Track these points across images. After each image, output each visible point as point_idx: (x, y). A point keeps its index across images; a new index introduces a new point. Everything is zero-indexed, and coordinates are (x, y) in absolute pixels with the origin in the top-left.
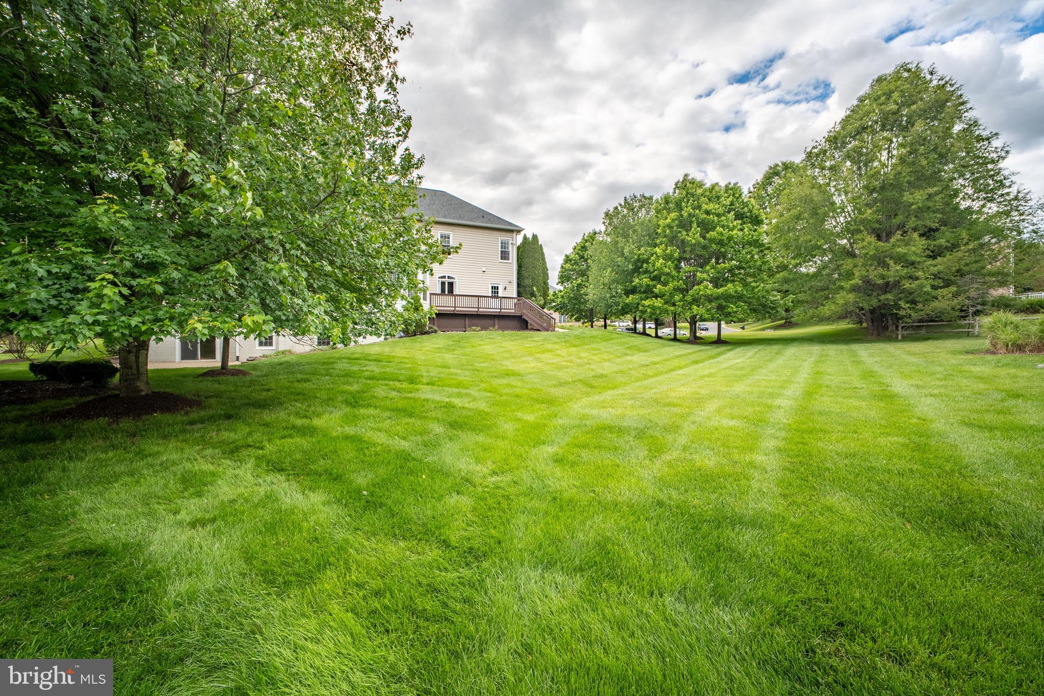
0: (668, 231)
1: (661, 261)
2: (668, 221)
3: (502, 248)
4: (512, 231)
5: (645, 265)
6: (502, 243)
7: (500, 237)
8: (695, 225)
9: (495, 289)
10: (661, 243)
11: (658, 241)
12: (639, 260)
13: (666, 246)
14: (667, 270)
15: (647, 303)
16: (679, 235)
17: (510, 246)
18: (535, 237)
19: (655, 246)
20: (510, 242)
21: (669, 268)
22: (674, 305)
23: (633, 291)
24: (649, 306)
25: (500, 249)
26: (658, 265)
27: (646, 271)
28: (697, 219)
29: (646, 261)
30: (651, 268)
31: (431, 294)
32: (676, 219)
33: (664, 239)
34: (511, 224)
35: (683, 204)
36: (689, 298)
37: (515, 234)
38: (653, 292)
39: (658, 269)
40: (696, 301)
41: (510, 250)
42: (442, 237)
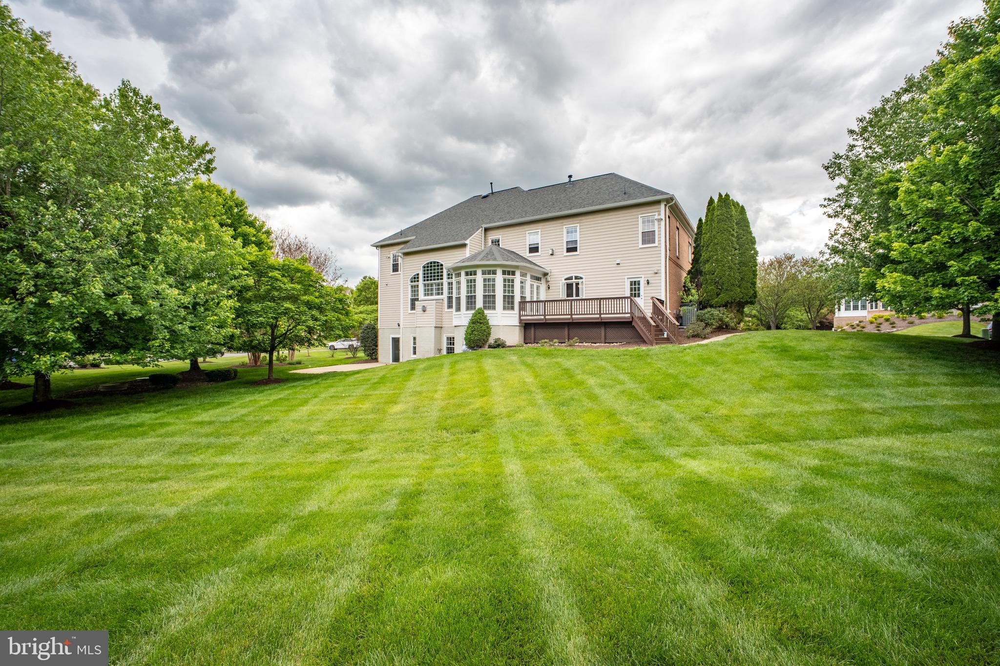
3: (643, 228)
4: (658, 202)
6: (643, 222)
7: (642, 215)
9: (636, 285)
17: (656, 223)
20: (656, 217)
25: (641, 231)
31: (521, 302)
37: (663, 205)
41: (656, 229)
42: (568, 233)
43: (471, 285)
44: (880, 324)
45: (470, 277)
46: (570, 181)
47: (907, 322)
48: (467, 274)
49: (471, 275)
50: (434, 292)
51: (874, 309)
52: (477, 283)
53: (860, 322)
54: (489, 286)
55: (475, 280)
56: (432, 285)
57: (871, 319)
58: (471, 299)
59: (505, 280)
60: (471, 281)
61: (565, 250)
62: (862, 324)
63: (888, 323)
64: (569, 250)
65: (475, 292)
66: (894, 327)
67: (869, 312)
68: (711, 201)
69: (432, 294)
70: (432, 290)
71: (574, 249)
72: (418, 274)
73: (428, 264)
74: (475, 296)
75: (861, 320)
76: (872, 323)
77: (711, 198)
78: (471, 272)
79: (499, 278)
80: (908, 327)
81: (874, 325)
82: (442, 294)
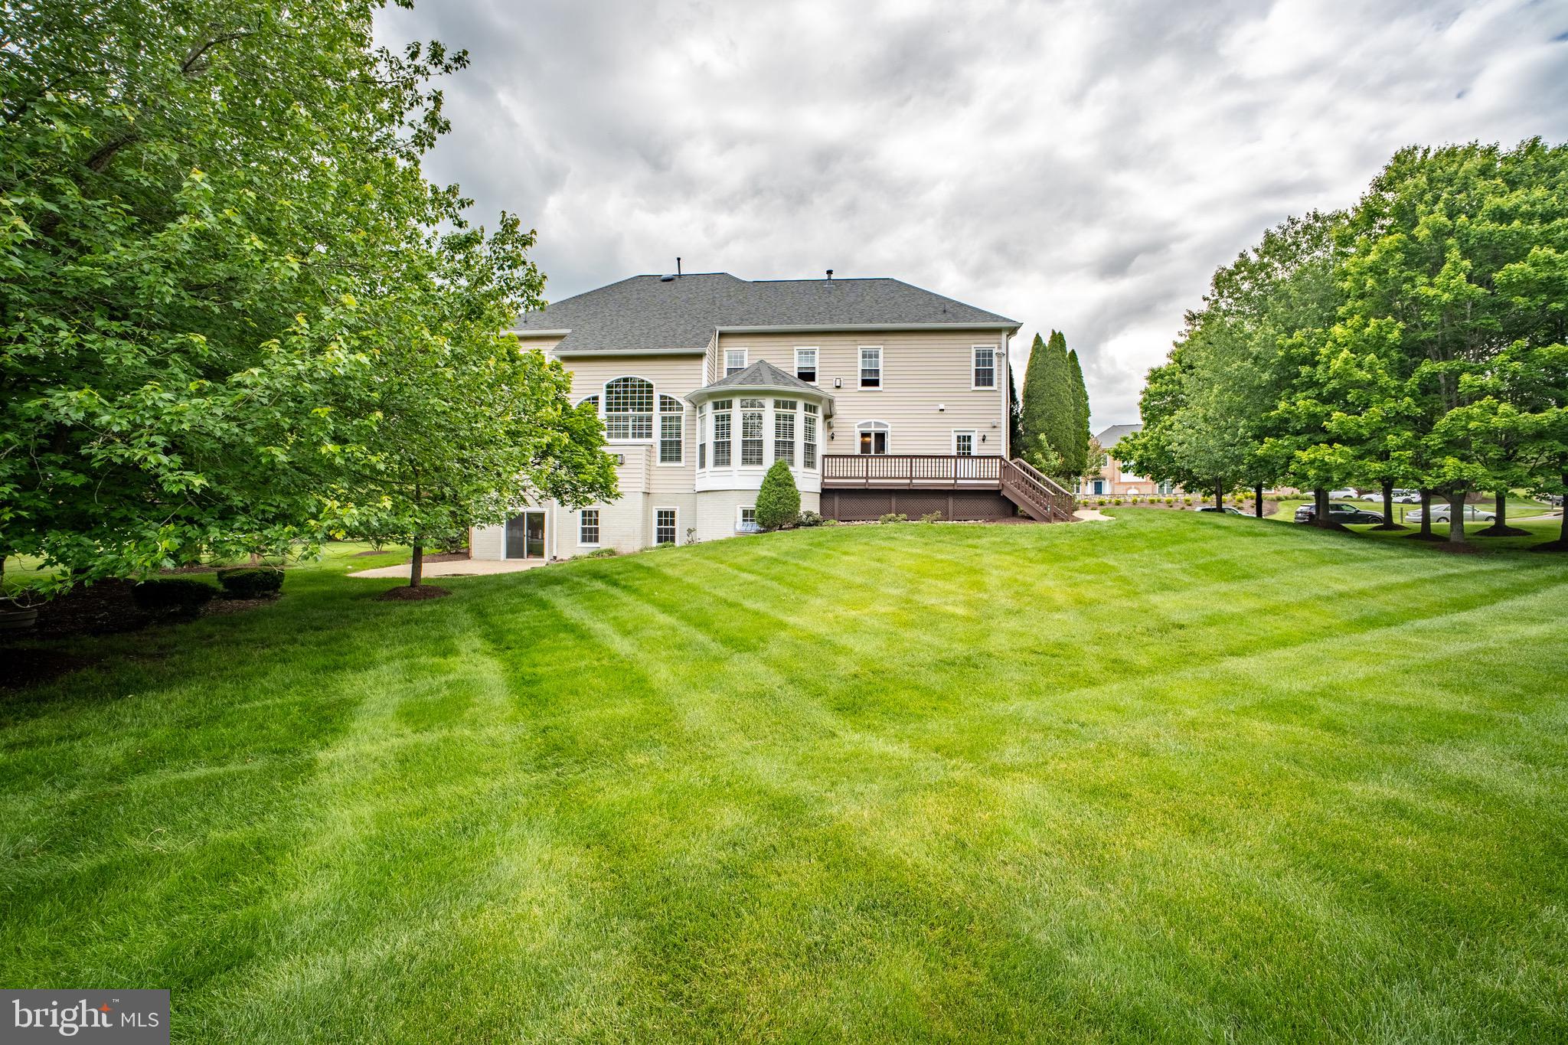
0: (1370, 282)
1: (1345, 353)
2: (1372, 257)
3: (978, 364)
4: (997, 331)
5: (1305, 370)
6: (978, 355)
7: (976, 345)
8: (1454, 254)
9: (964, 440)
10: (1351, 313)
11: (1341, 311)
12: (1290, 359)
13: (1366, 317)
14: (1363, 375)
15: (1304, 456)
16: (1406, 286)
17: (995, 359)
18: (1058, 339)
19: (1332, 320)
20: (995, 351)
21: (1374, 368)
22: (1384, 456)
23: (1279, 429)
24: (1312, 462)
25: (974, 367)
26: (1336, 364)
27: (1312, 383)
28: (1464, 239)
29: (1311, 361)
30: (1320, 373)
31: (824, 456)
32: (1397, 249)
33: (1360, 303)
34: (996, 318)
35: (1421, 207)
36: (1434, 440)
37: (1004, 336)
38: (1324, 430)
39: (1337, 375)
40: (1455, 445)
41: (995, 366)
42: (864, 356)
43: (723, 425)
45: (721, 412)
46: (829, 279)
48: (716, 406)
49: (723, 408)
50: (630, 431)
52: (732, 422)
54: (751, 426)
55: (729, 416)
56: (626, 419)
58: (723, 446)
59: (778, 417)
60: (723, 417)
61: (860, 382)
64: (865, 383)
65: (729, 437)
68: (1038, 340)
69: (626, 436)
70: (626, 427)
71: (876, 383)
72: (596, 398)
73: (618, 381)
74: (729, 442)
77: (1038, 335)
78: (723, 403)
79: (769, 412)
82: (649, 435)
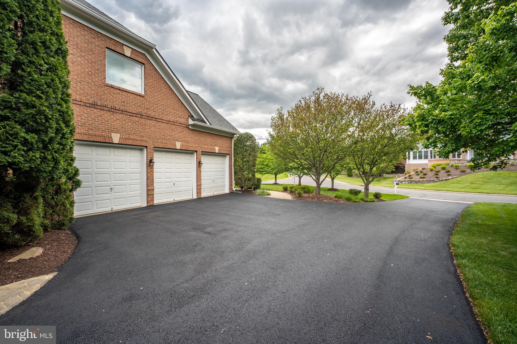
44: (438, 172)
47: (459, 170)
51: (433, 159)
53: (423, 169)
57: (431, 167)
62: (424, 172)
63: (445, 171)
66: (449, 175)
67: (429, 161)
75: (425, 167)
76: (432, 170)
80: (461, 175)
81: (433, 173)
